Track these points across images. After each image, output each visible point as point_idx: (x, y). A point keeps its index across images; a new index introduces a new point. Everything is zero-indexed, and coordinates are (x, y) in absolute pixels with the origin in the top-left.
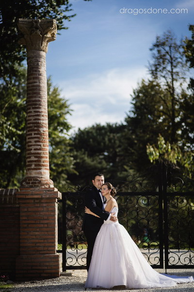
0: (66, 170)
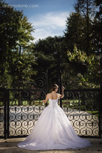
0: (31, 62)
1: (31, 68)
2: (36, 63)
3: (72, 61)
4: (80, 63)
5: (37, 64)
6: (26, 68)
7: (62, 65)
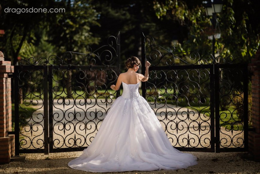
0: (88, 22)
1: (88, 31)
2: (98, 24)
3: (162, 19)
4: (177, 21)
5: (100, 26)
6: (80, 33)
7: (145, 27)
